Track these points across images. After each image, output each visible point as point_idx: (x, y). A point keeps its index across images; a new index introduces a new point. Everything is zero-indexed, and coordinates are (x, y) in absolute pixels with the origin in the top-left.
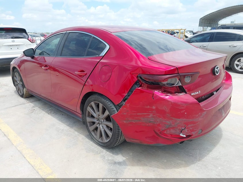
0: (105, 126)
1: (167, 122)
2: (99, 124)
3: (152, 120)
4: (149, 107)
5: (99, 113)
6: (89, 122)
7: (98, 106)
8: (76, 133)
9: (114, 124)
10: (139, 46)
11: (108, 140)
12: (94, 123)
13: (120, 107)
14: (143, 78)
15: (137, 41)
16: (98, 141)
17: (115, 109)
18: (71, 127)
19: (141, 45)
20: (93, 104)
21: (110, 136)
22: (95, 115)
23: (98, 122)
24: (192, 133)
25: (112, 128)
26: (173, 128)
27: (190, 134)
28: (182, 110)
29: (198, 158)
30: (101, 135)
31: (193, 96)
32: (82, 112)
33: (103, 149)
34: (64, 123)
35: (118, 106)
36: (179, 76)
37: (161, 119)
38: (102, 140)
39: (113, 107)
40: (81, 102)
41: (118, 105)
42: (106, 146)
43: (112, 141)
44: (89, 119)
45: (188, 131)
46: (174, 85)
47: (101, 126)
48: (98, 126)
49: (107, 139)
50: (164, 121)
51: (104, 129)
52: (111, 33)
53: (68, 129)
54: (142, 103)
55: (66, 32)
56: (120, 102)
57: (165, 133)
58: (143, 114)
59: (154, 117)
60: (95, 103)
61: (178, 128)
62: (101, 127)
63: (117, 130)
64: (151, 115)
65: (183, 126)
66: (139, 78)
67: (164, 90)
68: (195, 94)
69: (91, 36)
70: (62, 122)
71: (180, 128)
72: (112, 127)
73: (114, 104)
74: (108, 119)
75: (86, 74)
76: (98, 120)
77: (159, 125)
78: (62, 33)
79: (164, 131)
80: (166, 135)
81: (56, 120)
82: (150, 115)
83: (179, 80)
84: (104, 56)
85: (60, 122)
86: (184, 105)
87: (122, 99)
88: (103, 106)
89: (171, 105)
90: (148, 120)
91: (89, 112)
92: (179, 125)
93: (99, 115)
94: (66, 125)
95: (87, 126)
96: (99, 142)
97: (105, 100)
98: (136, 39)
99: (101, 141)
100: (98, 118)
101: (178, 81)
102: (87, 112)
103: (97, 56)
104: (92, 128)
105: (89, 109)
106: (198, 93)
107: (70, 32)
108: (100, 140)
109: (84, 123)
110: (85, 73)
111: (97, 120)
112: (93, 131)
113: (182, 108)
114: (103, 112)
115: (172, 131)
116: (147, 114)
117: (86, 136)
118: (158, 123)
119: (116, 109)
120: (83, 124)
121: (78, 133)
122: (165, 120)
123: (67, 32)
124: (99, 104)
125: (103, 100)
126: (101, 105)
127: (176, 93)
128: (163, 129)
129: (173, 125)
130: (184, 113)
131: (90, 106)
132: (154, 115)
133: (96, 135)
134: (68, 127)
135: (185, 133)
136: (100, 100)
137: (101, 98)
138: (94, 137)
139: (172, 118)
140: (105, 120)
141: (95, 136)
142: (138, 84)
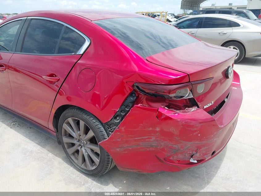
0: (90, 150)
1: (174, 146)
2: (80, 147)
3: (155, 144)
4: (151, 129)
5: (80, 133)
6: (67, 143)
7: (78, 123)
8: (50, 155)
9: (101, 148)
10: (123, 35)
11: (94, 168)
12: (73, 145)
13: (110, 126)
14: (141, 88)
15: (120, 29)
16: (80, 167)
17: (102, 129)
18: (43, 146)
19: (125, 33)
20: (70, 120)
21: (98, 164)
22: (74, 134)
23: (78, 143)
24: (204, 157)
25: (100, 154)
26: (182, 153)
27: (202, 158)
28: (195, 131)
29: (206, 179)
30: (84, 160)
31: (206, 110)
32: (56, 129)
33: (87, 178)
34: (32, 140)
35: (107, 126)
36: (191, 86)
37: (166, 142)
38: (86, 166)
39: (100, 126)
40: (54, 116)
41: (106, 123)
42: (92, 174)
43: (99, 169)
44: (66, 140)
45: (199, 155)
46: (184, 98)
47: (83, 149)
48: (79, 148)
49: (92, 166)
50: (170, 145)
51: (87, 153)
52: (92, 21)
53: (39, 150)
54: (142, 125)
55: (26, 18)
56: (110, 120)
57: (171, 159)
58: (143, 138)
59: (157, 141)
60: (74, 120)
61: (189, 152)
62: (84, 151)
63: (106, 157)
64: (154, 138)
65: (195, 150)
66: (136, 88)
67: (168, 103)
68: (208, 106)
69: (63, 25)
70: (30, 139)
71: (190, 152)
72: (99, 152)
73: (100, 121)
74: (93, 141)
75: (59, 80)
76: (79, 141)
77: (163, 149)
78: (21, 20)
79: (170, 157)
80: (172, 161)
81: (22, 136)
82: (152, 138)
83: (191, 91)
84: (82, 55)
85: (28, 140)
86: (197, 125)
87: (113, 116)
88: (85, 125)
89: (182, 126)
90: (149, 144)
91: (65, 131)
92: (190, 149)
93: (80, 136)
94: (37, 144)
95: (64, 148)
96: (82, 169)
97: (88, 117)
98: (119, 27)
99: (85, 168)
100: (79, 139)
101: (189, 91)
102: (63, 131)
103: (73, 54)
104: (71, 151)
105: (65, 126)
106: (211, 104)
107: (32, 19)
108: (83, 166)
109: (60, 142)
110: (57, 78)
111: (77, 141)
112: (73, 154)
113: (196, 129)
114: (86, 132)
115: (181, 157)
116: (148, 137)
117: (63, 159)
118: (162, 147)
119: (104, 128)
120: (59, 144)
121: (53, 155)
122: (172, 143)
123: (28, 19)
124: (79, 121)
125: (85, 116)
126: (82, 123)
127: (187, 108)
128: (169, 155)
129: (182, 149)
130: (197, 135)
131: (66, 123)
132: (158, 138)
133: (77, 159)
134: (39, 146)
135: (196, 158)
136: (80, 116)
137: (81, 113)
138: (74, 162)
139: (182, 141)
140: (89, 143)
141: (76, 161)
142: (134, 95)
